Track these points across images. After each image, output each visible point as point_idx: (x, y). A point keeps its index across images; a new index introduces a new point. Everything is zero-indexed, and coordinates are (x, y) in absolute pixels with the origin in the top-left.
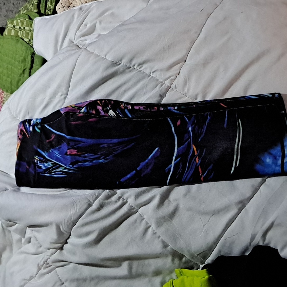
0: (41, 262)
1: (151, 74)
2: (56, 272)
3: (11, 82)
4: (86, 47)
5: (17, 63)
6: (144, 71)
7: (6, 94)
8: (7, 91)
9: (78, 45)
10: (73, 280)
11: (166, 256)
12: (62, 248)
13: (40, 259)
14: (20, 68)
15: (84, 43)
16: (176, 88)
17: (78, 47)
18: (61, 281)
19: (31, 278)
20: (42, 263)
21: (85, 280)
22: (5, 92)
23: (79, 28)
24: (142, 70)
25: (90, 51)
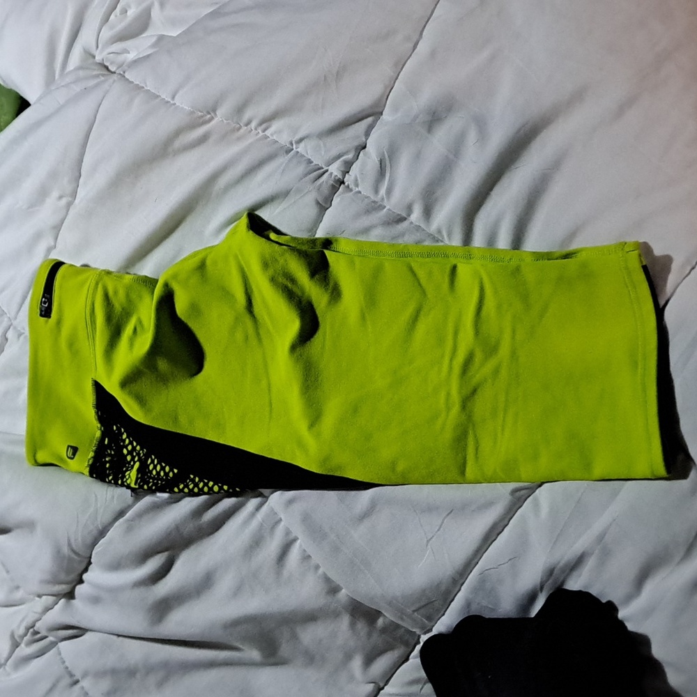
0: (19, 627)
1: (292, 145)
2: (60, 654)
4: (124, 72)
6: (275, 138)
9: (107, 64)
10: (100, 674)
11: (336, 615)
12: (70, 595)
13: (18, 619)
15: (121, 58)
16: (357, 185)
17: (107, 68)
18: (71, 675)
20: (22, 631)
21: (131, 672)
23: (106, 19)
24: (268, 135)
25: (132, 82)
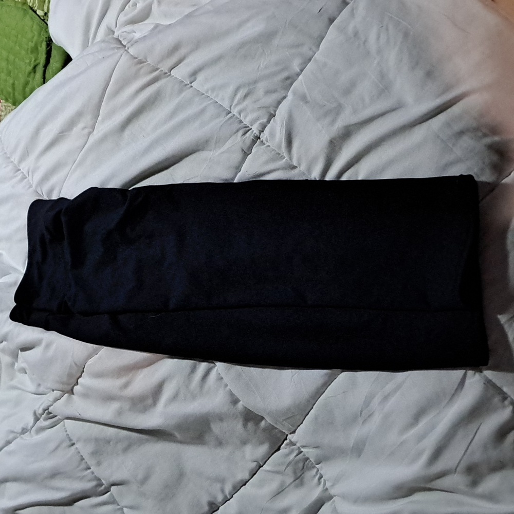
2: (65, 426)
3: (13, 84)
5: (23, 52)
6: (221, 103)
7: (5, 104)
8: (7, 100)
9: (121, 39)
10: (88, 441)
14: (27, 61)
15: (130, 36)
16: (268, 141)
17: (121, 42)
18: (70, 440)
19: (24, 431)
21: (108, 442)
22: (4, 101)
23: (123, 9)
